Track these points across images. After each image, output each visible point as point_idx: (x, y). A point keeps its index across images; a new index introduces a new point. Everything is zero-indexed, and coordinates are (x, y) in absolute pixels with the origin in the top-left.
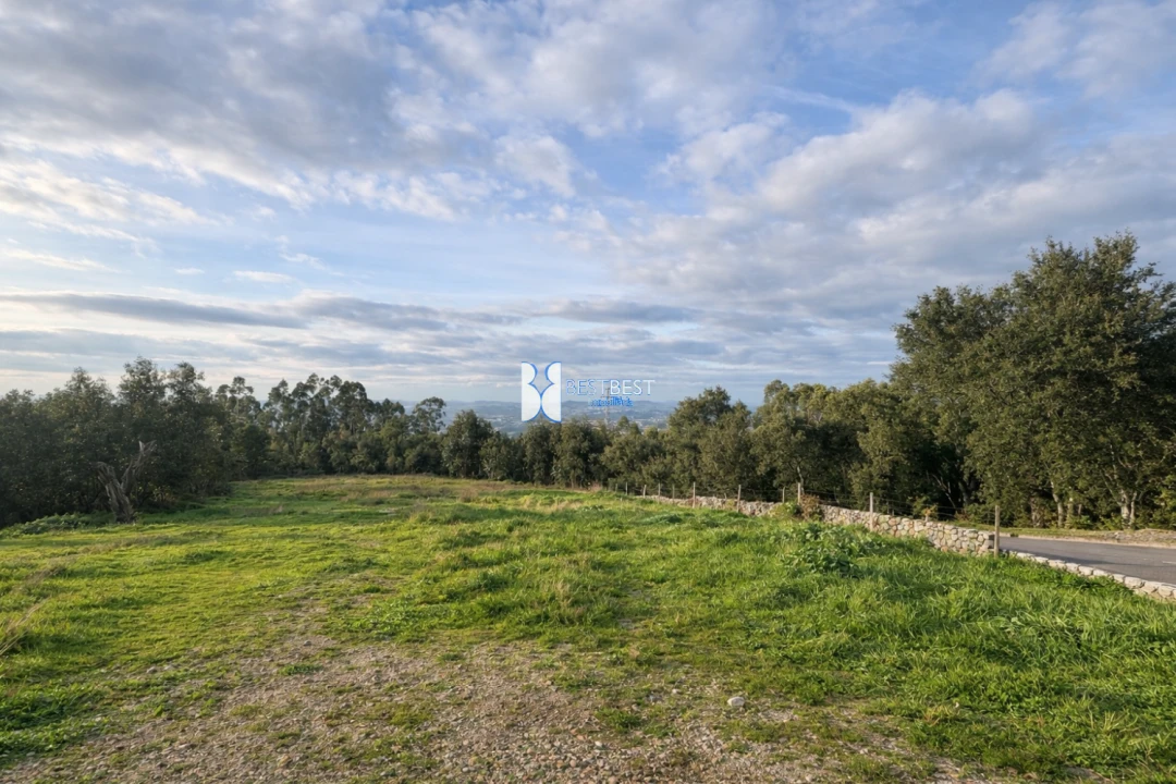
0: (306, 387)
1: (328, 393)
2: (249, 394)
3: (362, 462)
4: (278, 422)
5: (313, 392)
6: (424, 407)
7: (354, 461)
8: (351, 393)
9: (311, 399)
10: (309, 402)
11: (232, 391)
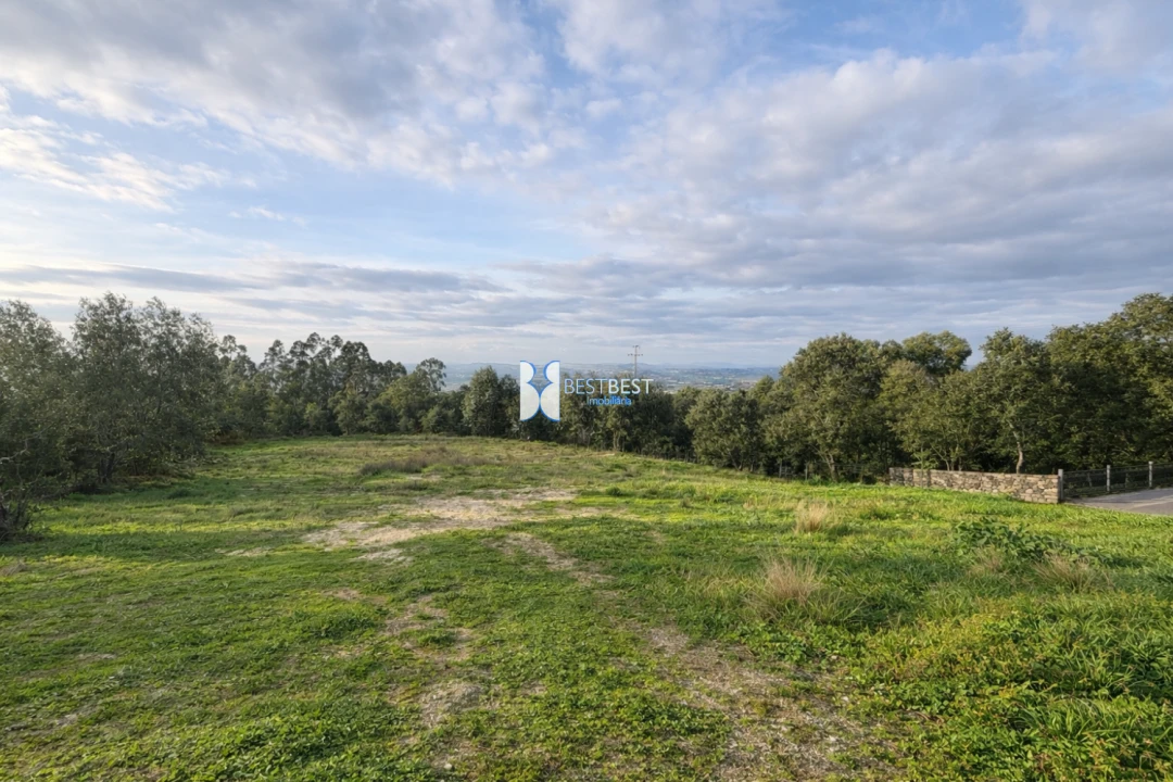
0: (305, 346)
1: (329, 354)
2: (242, 354)
3: (374, 423)
4: (276, 383)
5: (313, 351)
6: (423, 368)
7: (366, 423)
8: (353, 352)
9: (311, 359)
10: (309, 362)
11: (224, 351)
